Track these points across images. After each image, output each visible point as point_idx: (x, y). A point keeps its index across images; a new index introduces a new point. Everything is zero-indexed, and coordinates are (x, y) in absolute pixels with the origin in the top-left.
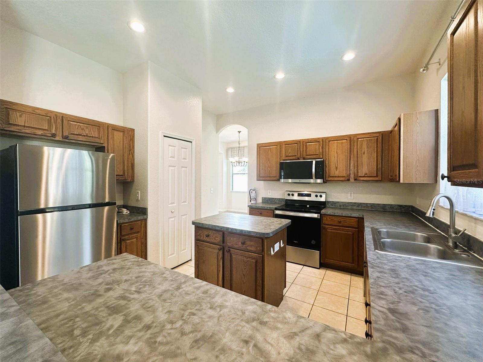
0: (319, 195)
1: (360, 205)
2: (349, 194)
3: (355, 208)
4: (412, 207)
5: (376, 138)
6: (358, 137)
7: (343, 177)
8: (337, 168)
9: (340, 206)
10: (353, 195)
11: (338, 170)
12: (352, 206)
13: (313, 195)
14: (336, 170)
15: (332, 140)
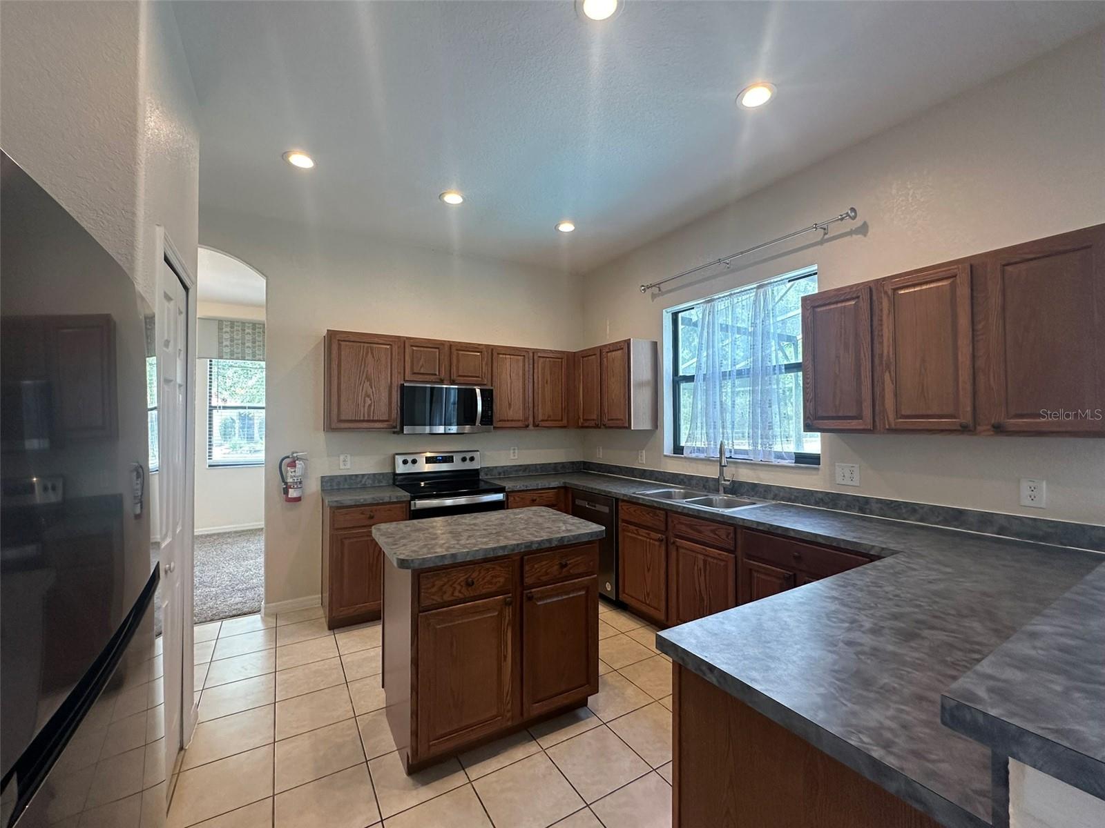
0: (468, 458)
1: (525, 468)
2: (512, 451)
3: (521, 474)
4: (585, 463)
5: (560, 360)
6: (539, 354)
7: (519, 421)
8: (510, 405)
9: (500, 474)
10: (516, 451)
11: (512, 409)
12: (517, 471)
13: (457, 458)
14: (509, 409)
15: (503, 352)
